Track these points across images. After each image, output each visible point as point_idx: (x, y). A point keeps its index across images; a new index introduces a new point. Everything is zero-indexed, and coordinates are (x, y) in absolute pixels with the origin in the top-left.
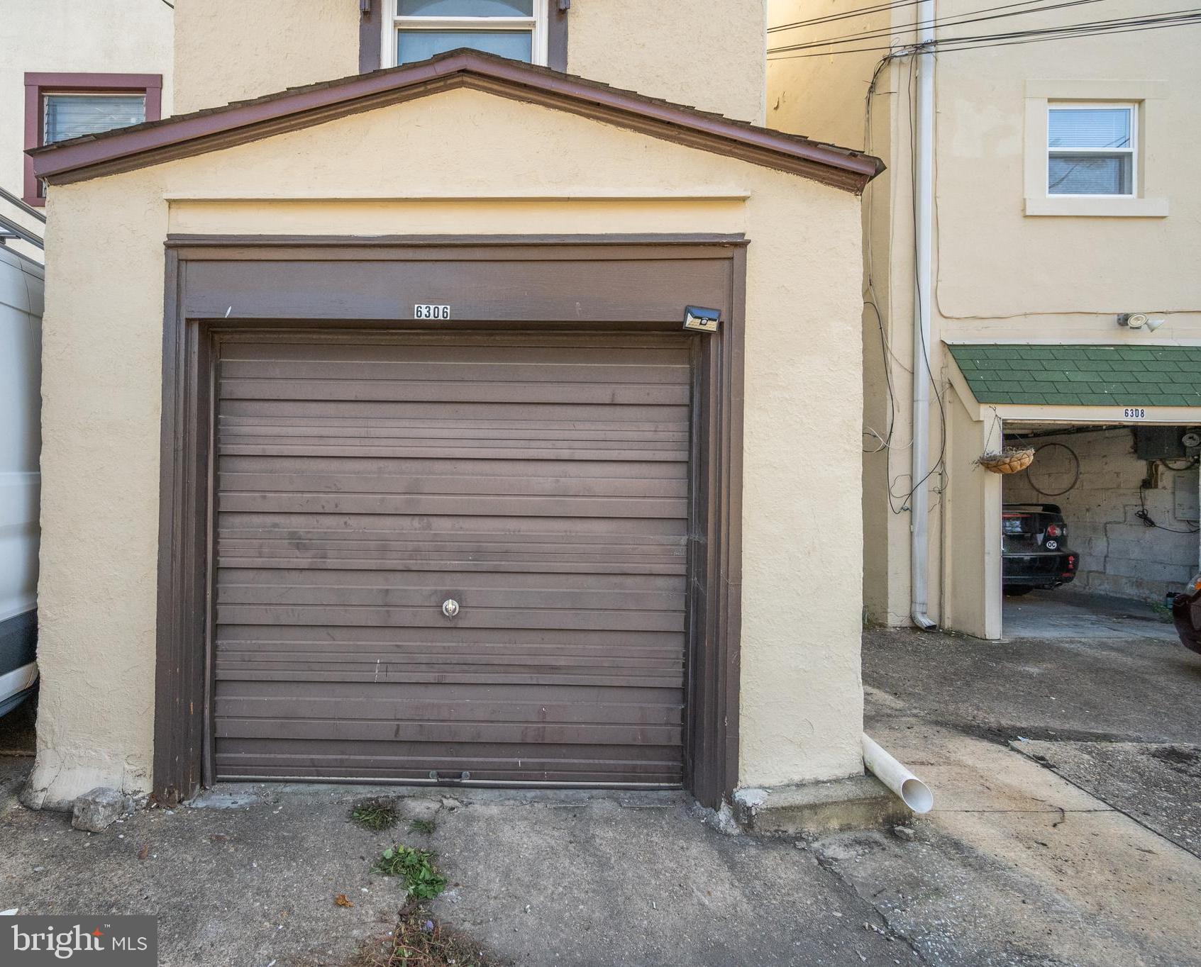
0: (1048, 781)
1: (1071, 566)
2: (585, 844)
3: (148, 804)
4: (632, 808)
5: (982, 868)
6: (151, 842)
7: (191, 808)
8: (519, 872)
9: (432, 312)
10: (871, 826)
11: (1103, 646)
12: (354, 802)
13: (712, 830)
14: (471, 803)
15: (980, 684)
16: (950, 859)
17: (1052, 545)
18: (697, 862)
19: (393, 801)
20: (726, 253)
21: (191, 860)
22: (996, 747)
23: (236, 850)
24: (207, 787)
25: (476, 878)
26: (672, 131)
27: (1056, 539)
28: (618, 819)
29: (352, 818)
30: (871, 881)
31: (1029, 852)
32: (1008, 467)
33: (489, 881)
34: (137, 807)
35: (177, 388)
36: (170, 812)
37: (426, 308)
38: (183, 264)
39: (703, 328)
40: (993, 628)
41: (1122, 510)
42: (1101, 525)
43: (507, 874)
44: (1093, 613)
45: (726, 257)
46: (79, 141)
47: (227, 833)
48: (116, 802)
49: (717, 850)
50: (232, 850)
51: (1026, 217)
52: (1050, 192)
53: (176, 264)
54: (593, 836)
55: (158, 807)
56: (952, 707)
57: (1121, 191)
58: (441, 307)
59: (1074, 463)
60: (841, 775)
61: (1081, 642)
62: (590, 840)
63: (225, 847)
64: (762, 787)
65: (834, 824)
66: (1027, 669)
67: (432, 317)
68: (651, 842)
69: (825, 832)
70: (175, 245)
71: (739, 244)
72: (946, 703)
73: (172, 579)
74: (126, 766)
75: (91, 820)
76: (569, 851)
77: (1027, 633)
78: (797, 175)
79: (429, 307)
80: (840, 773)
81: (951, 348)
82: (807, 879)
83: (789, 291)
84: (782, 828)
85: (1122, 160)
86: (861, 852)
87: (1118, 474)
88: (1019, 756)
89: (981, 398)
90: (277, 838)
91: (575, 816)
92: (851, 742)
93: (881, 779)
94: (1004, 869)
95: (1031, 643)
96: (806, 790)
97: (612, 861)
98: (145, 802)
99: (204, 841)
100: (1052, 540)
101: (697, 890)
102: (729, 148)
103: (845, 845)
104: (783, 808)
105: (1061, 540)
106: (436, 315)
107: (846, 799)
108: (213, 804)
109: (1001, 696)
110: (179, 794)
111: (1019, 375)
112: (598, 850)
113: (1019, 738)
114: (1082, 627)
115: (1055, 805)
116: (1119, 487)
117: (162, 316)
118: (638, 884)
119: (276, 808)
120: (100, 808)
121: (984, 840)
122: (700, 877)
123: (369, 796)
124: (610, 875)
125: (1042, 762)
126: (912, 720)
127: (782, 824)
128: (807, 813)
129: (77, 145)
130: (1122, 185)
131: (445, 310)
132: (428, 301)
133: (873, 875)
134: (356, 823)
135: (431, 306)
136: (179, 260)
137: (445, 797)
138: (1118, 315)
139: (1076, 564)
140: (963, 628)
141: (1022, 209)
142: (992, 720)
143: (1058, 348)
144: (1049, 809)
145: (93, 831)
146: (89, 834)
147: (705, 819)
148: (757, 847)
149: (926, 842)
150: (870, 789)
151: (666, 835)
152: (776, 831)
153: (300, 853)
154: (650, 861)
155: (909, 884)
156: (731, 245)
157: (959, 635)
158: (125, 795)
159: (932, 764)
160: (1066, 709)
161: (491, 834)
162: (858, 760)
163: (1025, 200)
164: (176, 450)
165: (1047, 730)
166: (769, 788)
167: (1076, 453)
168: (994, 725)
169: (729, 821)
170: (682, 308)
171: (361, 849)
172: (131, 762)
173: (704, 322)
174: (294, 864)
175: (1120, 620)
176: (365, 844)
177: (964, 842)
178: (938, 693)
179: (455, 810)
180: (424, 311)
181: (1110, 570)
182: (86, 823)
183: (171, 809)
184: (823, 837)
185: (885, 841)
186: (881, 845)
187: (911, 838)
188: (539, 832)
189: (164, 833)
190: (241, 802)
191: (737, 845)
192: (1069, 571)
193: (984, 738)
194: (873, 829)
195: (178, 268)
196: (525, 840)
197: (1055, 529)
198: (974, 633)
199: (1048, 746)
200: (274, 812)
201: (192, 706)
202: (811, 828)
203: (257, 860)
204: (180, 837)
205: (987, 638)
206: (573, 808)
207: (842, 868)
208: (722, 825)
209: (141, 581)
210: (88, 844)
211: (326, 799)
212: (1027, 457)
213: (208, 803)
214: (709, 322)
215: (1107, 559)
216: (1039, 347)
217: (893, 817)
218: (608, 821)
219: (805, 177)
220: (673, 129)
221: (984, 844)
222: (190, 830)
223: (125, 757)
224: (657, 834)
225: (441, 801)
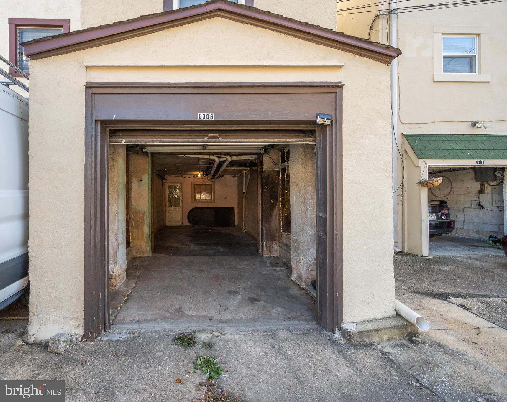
0: (468, 315)
1: (452, 226)
2: (280, 350)
3: (82, 340)
4: (296, 334)
5: (453, 355)
6: (86, 357)
7: (101, 341)
8: (254, 364)
9: (206, 116)
10: (401, 338)
11: (470, 258)
12: (174, 335)
13: (333, 342)
14: (225, 334)
15: (426, 275)
16: (439, 351)
17: (444, 217)
18: (330, 356)
19: (191, 334)
20: (334, 90)
21: (106, 365)
22: (442, 301)
23: (125, 359)
24: (107, 331)
25: (235, 368)
26: (310, 37)
27: (446, 215)
28: (291, 338)
29: (174, 342)
30: (407, 362)
31: (470, 347)
32: (432, 185)
33: (241, 369)
34: (77, 341)
35: (91, 151)
36: (92, 343)
37: (203, 115)
38: (93, 95)
39: (324, 123)
40: (426, 252)
41: (470, 202)
42: (462, 209)
43: (248, 366)
44: (462, 245)
45: (334, 92)
46: (45, 39)
47: (120, 352)
48: (68, 339)
49: (337, 351)
50: (123, 359)
51: (434, 82)
52: (444, 72)
53: (90, 95)
54: (282, 347)
55: (86, 341)
56: (418, 285)
57: (471, 71)
58: (210, 114)
59: (450, 184)
60: (386, 316)
61: (461, 257)
62: (281, 348)
63: (120, 358)
64: (353, 322)
65: (386, 337)
66: (443, 268)
67: (206, 119)
68: (308, 348)
69: (382, 341)
70: (89, 86)
71: (340, 86)
72: (415, 283)
73: (91, 238)
74: (71, 323)
75: (57, 348)
76: (273, 354)
77: (439, 253)
78: (363, 56)
79: (205, 115)
80: (386, 315)
81: (406, 136)
82: (379, 362)
83: (360, 107)
84: (363, 340)
85: (471, 59)
86: (399, 349)
87: (468, 188)
88: (453, 305)
89: (419, 157)
90: (143, 353)
91: (272, 338)
92: (390, 301)
93: (405, 317)
94: (462, 355)
95: (441, 258)
96: (372, 323)
97: (293, 357)
98: (80, 339)
99: (110, 356)
100: (444, 215)
101: (333, 369)
102: (334, 45)
103: (392, 347)
104: (364, 331)
105: (448, 215)
106: (208, 118)
107: (390, 326)
108: (111, 338)
109: (436, 280)
110: (95, 334)
111: (433, 147)
112: (286, 353)
113: (450, 297)
114: (459, 250)
115: (474, 326)
116: (469, 193)
117: (84, 119)
118: (307, 368)
119: (140, 339)
120: (61, 343)
121: (450, 342)
122: (332, 363)
123: (180, 332)
124: (293, 364)
125: (464, 307)
126: (404, 291)
127: (363, 338)
128: (374, 333)
129: (44, 41)
130: (472, 69)
131: (212, 115)
132: (204, 112)
133: (407, 359)
134: (177, 345)
135: (205, 114)
136: (92, 94)
137: (214, 331)
138: (472, 122)
139: (454, 225)
140: (413, 252)
141: (433, 78)
142: (436, 290)
143: (448, 136)
144: (473, 327)
145: (58, 353)
146: (57, 354)
147: (329, 337)
148: (353, 349)
149: (426, 344)
150: (399, 322)
151: (313, 345)
152: (361, 341)
153: (155, 360)
154: (309, 357)
155: (424, 363)
156: (336, 87)
157: (411, 255)
158: (71, 336)
159: (418, 310)
160: (465, 284)
161: (237, 347)
162: (393, 309)
163: (434, 75)
164: (91, 180)
165: (460, 294)
166: (356, 323)
167: (451, 180)
168: (438, 292)
169: (340, 338)
170: (315, 114)
171: (181, 357)
172: (73, 321)
173: (325, 120)
174: (153, 365)
175: (473, 247)
176: (183, 354)
177: (442, 343)
178: (411, 279)
179: (220, 337)
180: (202, 116)
181: (465, 227)
182: (55, 350)
183: (92, 341)
184: (381, 343)
185: (409, 344)
186: (407, 346)
187: (420, 342)
188: (258, 346)
189: (91, 353)
190: (123, 337)
191: (345, 348)
192: (451, 228)
193: (435, 298)
194: (402, 339)
195: (91, 97)
196: (253, 349)
197: (445, 211)
198: (417, 254)
199: (464, 300)
200: (139, 341)
201: (100, 294)
202: (376, 339)
203: (136, 364)
204: (99, 354)
205: (423, 256)
206: (271, 334)
207: (393, 357)
208: (337, 340)
209: (77, 239)
210: (57, 359)
211: (161, 335)
212: (439, 181)
213: (108, 338)
214: (328, 120)
215: (464, 223)
216: (441, 136)
217: (410, 334)
218: (287, 340)
219: (366, 57)
220: (310, 36)
221: (450, 344)
222: (103, 351)
223: (70, 318)
224: (310, 345)
225: (212, 333)
